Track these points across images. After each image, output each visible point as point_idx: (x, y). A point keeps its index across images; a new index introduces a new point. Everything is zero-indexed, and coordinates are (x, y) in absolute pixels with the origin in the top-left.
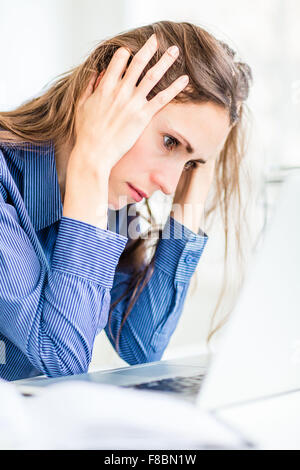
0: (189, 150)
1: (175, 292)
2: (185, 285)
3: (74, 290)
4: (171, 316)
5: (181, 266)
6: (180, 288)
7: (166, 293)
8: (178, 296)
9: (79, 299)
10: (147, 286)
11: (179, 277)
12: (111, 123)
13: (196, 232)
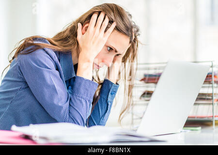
0: (116, 51)
1: (108, 105)
2: (111, 102)
3: (81, 102)
4: (106, 114)
5: (110, 96)
6: (109, 104)
7: (104, 105)
8: (109, 106)
9: (83, 105)
10: (98, 103)
11: (109, 99)
12: (93, 43)
13: (115, 83)
